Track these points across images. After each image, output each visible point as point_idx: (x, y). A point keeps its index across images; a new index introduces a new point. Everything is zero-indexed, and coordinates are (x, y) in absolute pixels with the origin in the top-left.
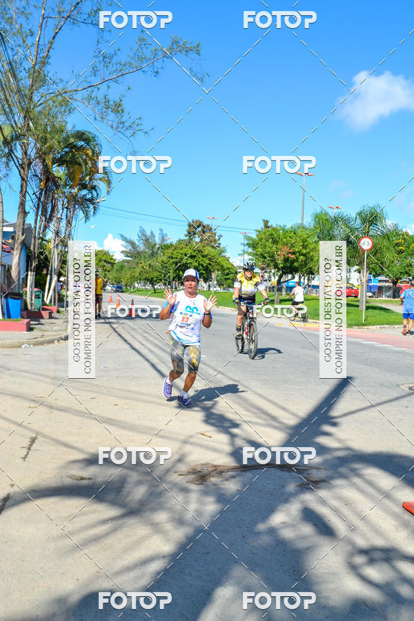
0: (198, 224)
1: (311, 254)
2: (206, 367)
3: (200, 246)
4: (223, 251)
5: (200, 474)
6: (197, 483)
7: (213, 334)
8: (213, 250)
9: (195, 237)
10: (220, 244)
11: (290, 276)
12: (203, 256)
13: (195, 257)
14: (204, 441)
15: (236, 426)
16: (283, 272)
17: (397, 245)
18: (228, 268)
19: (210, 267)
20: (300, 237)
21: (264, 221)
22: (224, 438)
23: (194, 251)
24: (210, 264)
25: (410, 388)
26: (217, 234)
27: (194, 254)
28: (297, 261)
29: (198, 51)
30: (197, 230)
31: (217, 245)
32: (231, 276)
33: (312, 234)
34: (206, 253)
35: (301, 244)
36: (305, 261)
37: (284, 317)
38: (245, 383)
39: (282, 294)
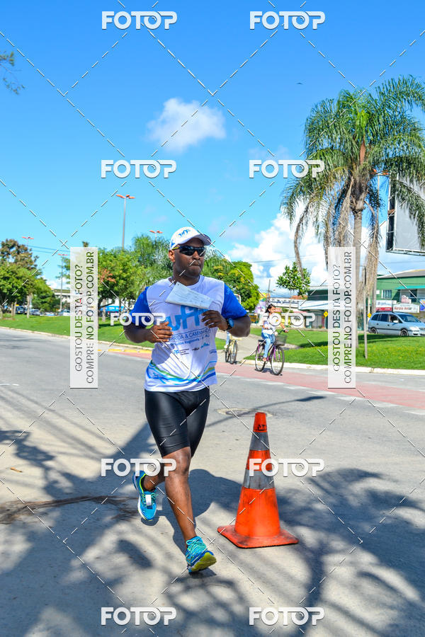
0: (12, 244)
1: (132, 278)
2: (19, 396)
3: (14, 267)
4: (40, 273)
5: (9, 512)
6: (4, 522)
7: (28, 361)
8: (29, 272)
9: (9, 258)
10: (36, 266)
11: (110, 301)
12: (18, 278)
13: (8, 278)
14: (15, 476)
15: (51, 458)
16: (103, 296)
17: (216, 270)
18: (45, 292)
19: (25, 289)
20: (121, 260)
21: (84, 243)
22: (37, 472)
23: (8, 272)
24: (25, 287)
25: (227, 413)
26: (34, 255)
27: (7, 275)
28: (117, 285)
29: (12, 61)
30: (12, 250)
31: (33, 266)
32: (48, 299)
33: (133, 258)
34: (20, 274)
35: (122, 268)
36: (125, 286)
37: (103, 342)
38: (61, 412)
39: (101, 319)
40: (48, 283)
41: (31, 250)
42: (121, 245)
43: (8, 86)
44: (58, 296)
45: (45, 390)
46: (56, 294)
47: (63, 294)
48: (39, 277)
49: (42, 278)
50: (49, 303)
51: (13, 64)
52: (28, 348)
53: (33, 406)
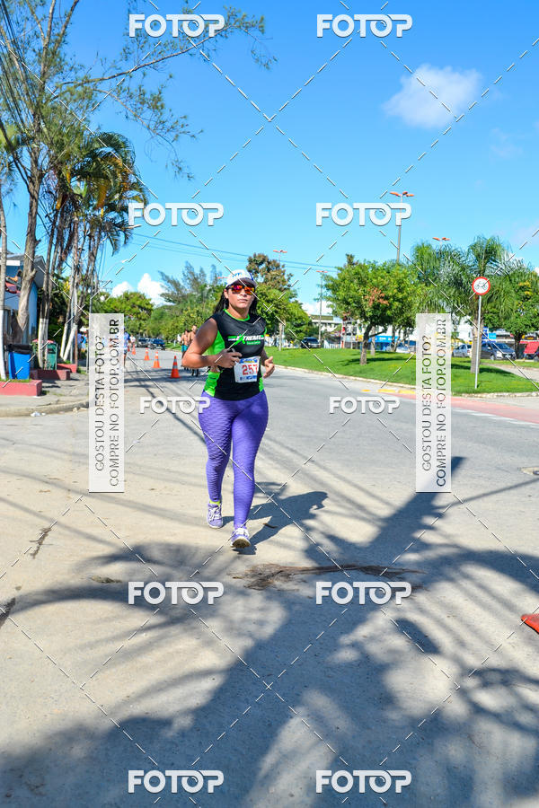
0: (261, 259)
1: (409, 299)
2: (270, 443)
3: (264, 288)
4: (295, 296)
5: (261, 576)
6: (257, 587)
8: (281, 294)
9: (258, 276)
10: (290, 286)
11: (381, 328)
12: (268, 301)
16: (372, 323)
17: (522, 288)
18: (301, 318)
19: (277, 315)
20: (396, 276)
21: (348, 255)
22: (292, 532)
24: (276, 312)
26: (287, 273)
28: (390, 308)
29: (262, 27)
30: (261, 267)
31: (286, 287)
32: (304, 328)
33: (411, 274)
34: (271, 297)
35: (396, 286)
36: (401, 309)
37: (372, 381)
38: (322, 463)
39: (369, 352)
40: (304, 307)
41: (283, 266)
42: (395, 258)
43: (257, 60)
44: (316, 323)
45: (302, 436)
46: (313, 321)
47: (323, 321)
48: (293, 300)
49: (297, 302)
50: (306, 333)
51: (263, 32)
52: (280, 386)
53: (288, 454)
